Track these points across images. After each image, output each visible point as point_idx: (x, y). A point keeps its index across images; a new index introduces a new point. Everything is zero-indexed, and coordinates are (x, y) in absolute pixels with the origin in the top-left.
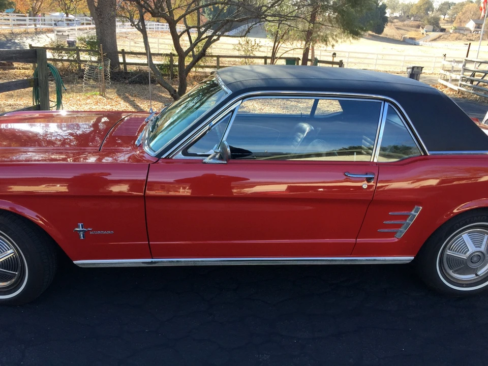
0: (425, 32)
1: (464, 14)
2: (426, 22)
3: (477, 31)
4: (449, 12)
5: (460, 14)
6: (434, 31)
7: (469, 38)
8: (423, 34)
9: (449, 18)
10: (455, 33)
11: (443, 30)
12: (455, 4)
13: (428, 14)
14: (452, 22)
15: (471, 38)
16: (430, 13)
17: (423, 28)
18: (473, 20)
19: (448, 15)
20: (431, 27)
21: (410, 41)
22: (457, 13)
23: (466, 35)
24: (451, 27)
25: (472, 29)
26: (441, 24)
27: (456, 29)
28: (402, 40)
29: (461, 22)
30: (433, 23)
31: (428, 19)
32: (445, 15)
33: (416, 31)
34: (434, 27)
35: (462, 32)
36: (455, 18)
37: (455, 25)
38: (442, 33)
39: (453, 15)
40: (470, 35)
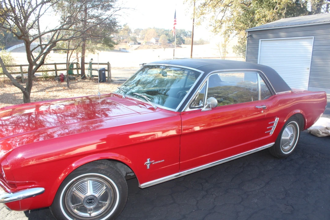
0: (130, 45)
1: (148, 35)
2: (130, 39)
3: (157, 43)
4: (140, 34)
5: (146, 35)
6: (135, 44)
7: (154, 48)
8: (129, 46)
9: (141, 37)
10: (146, 45)
11: (139, 44)
12: (142, 30)
13: (130, 35)
14: (143, 39)
15: (155, 47)
16: (130, 34)
17: (129, 43)
18: (154, 37)
19: (140, 35)
20: (133, 42)
21: (124, 50)
22: (144, 34)
23: (152, 46)
24: (143, 42)
25: (155, 43)
26: (138, 41)
27: (146, 43)
28: (119, 50)
29: (147, 39)
30: (133, 40)
31: (130, 38)
32: (138, 35)
33: (125, 44)
34: (135, 42)
35: (149, 44)
36: (144, 37)
37: (145, 40)
38: (139, 45)
39: (143, 35)
40: (154, 46)
